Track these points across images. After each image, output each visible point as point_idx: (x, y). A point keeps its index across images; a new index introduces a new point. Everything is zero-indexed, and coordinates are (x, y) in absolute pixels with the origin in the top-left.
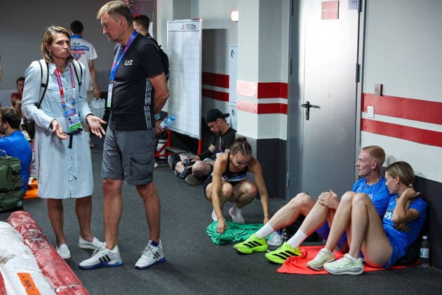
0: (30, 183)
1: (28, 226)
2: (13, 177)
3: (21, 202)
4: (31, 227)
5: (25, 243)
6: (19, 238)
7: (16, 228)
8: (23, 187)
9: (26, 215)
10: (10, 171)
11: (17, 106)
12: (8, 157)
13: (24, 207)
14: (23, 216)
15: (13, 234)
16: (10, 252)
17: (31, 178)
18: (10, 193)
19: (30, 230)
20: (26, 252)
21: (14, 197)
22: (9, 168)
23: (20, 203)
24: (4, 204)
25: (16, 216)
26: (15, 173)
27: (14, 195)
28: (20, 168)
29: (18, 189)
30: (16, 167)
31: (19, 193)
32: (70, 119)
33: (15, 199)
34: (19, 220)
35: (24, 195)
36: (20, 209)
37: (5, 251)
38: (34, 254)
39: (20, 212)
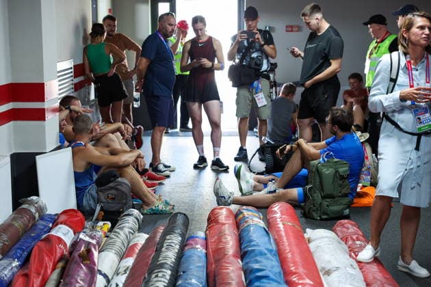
0: (358, 190)
1: (354, 237)
2: (341, 182)
3: (348, 210)
4: (358, 239)
5: (350, 256)
6: (345, 250)
7: (341, 239)
8: (351, 194)
9: (353, 225)
10: (338, 175)
11: (348, 104)
12: (336, 160)
13: (351, 215)
14: (350, 226)
15: (338, 244)
16: (335, 264)
17: (360, 185)
18: (336, 199)
19: (358, 242)
20: (352, 265)
21: (341, 204)
22: (337, 171)
23: (347, 212)
24: (330, 211)
25: (343, 225)
26: (342, 178)
27: (341, 201)
28: (348, 173)
29: (346, 195)
30: (345, 171)
31: (346, 200)
32: (419, 119)
33: (342, 207)
34: (345, 230)
35: (351, 202)
36: (347, 217)
37: (329, 262)
38: (360, 269)
39: (346, 221)
